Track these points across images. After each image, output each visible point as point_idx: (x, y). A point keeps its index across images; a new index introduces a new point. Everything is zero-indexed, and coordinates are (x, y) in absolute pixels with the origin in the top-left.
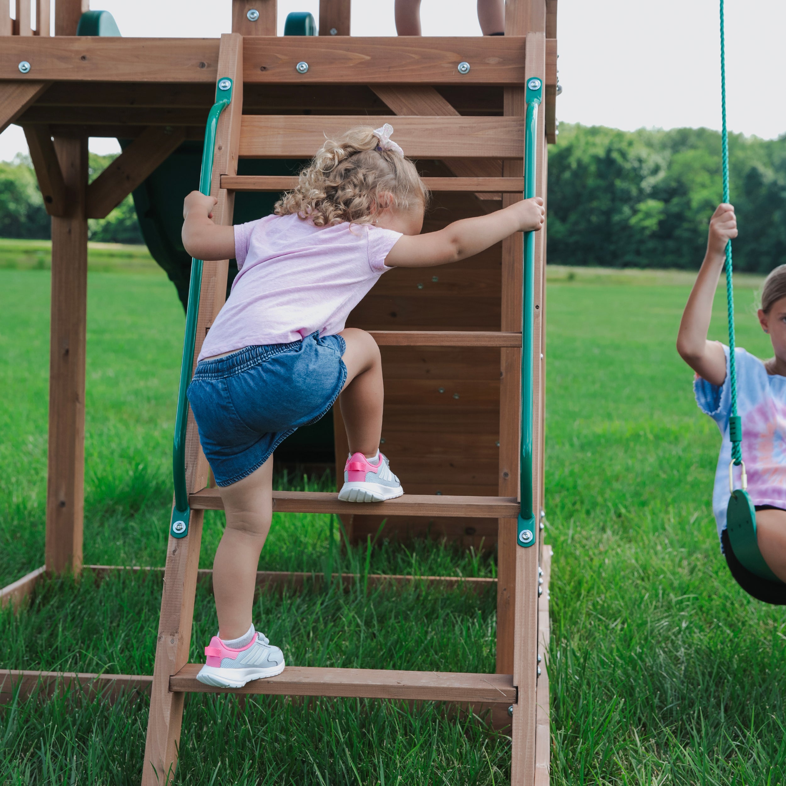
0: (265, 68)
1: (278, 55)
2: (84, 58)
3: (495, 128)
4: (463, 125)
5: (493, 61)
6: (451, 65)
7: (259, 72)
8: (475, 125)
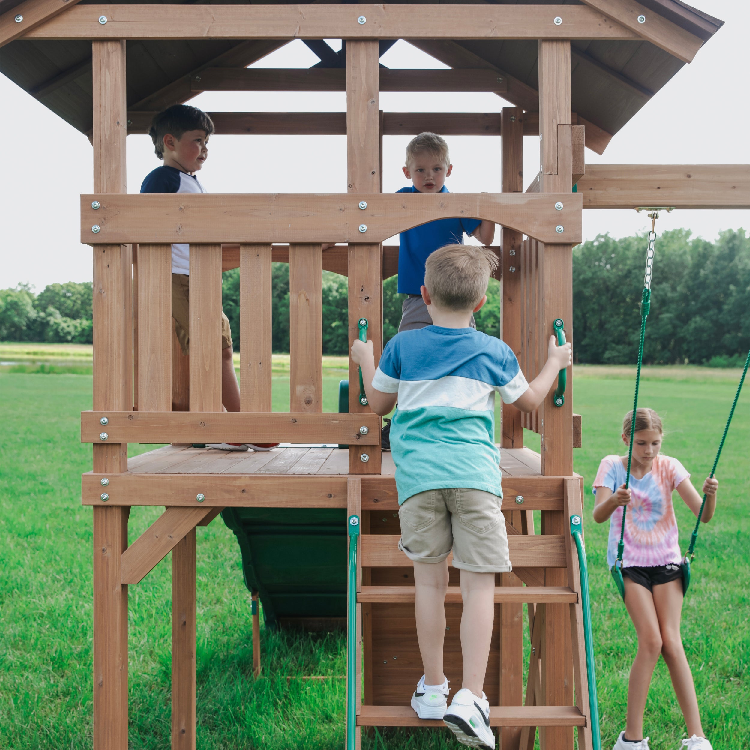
0: (377, 500)
1: (386, 491)
2: (243, 491)
3: (544, 544)
4: (522, 542)
5: (540, 495)
6: (510, 498)
7: (373, 503)
8: (529, 542)
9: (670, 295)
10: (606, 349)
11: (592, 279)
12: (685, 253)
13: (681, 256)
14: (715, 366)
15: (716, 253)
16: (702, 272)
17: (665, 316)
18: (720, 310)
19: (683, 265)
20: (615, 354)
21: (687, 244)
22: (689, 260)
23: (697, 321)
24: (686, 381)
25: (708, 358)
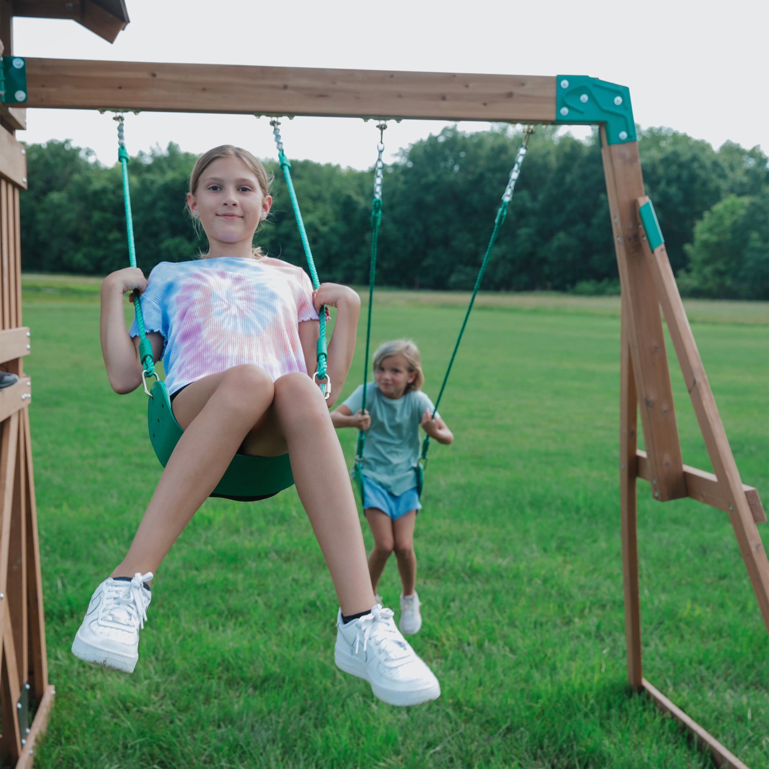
9: (529, 204)
10: (451, 272)
11: (434, 184)
12: (548, 153)
13: (544, 156)
14: (582, 293)
15: (586, 153)
16: (568, 178)
17: (523, 232)
18: (589, 225)
19: (546, 167)
20: (462, 277)
21: (551, 141)
22: (553, 162)
23: (561, 238)
24: (535, 311)
25: (573, 283)
